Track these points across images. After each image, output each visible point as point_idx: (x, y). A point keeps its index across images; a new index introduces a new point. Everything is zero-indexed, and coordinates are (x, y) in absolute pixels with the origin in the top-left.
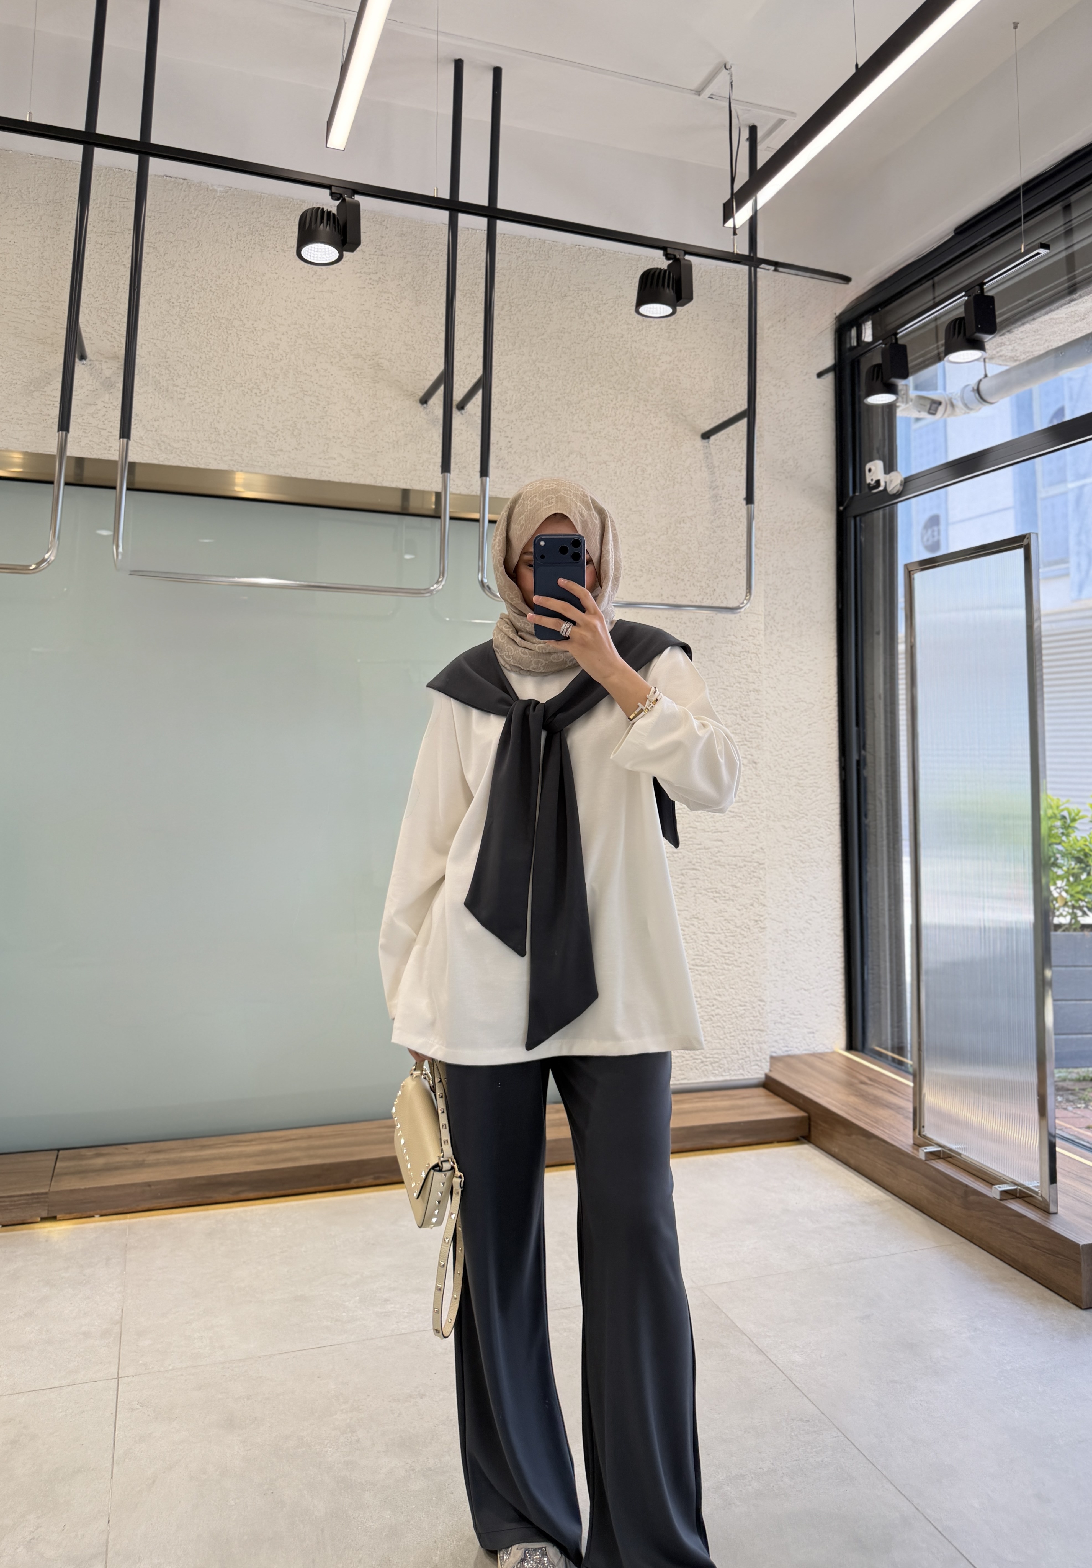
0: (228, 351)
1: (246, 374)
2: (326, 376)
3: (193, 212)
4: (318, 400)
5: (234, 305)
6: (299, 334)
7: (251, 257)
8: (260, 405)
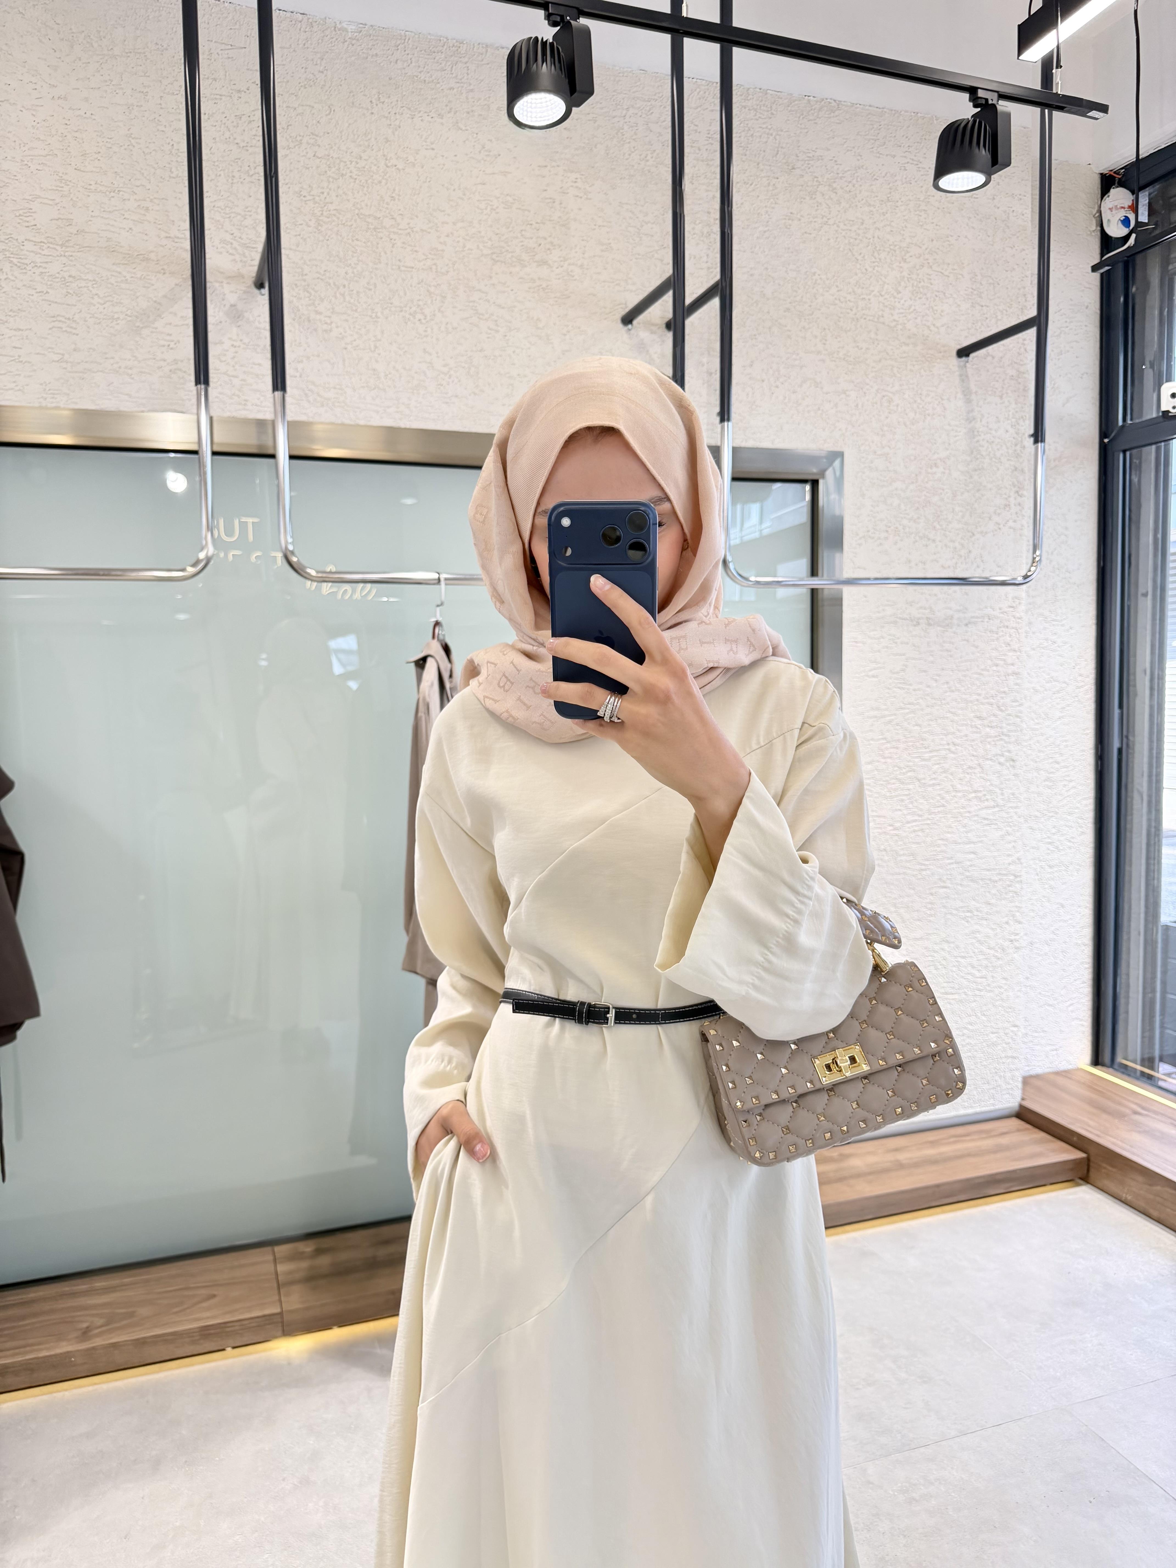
0: (380, 263)
1: (405, 294)
2: (504, 292)
3: (319, 62)
4: (497, 325)
5: (382, 197)
6: (467, 235)
7: (400, 127)
8: (426, 336)
